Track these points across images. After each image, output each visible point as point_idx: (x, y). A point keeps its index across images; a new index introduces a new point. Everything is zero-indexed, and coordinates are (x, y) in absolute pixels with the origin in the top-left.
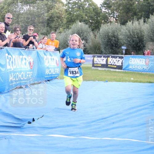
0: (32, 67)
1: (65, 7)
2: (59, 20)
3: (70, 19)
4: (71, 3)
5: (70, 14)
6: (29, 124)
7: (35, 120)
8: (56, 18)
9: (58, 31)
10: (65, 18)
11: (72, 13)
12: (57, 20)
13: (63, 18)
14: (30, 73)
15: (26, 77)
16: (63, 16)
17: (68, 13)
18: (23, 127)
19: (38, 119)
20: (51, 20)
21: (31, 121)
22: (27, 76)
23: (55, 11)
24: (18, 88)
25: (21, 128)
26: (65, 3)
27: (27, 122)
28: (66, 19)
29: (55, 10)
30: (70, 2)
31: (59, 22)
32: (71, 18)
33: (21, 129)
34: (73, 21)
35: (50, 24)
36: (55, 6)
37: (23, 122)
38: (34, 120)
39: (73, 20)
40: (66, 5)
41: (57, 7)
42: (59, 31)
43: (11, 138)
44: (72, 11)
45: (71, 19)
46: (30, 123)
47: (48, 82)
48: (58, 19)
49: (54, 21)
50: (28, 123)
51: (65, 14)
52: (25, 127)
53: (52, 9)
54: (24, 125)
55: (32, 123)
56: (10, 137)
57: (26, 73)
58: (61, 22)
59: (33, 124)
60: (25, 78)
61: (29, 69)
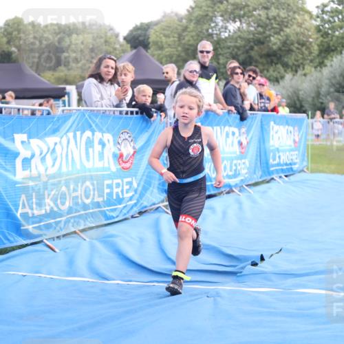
0: (243, 150)
1: (315, 20)
2: (304, 49)
3: (326, 45)
4: (328, 11)
5: (327, 34)
6: (253, 267)
7: (265, 257)
8: (296, 45)
9: (300, 72)
10: (315, 44)
11: (330, 32)
12: (298, 48)
13: (311, 43)
14: (239, 161)
15: (231, 171)
16: (311, 40)
17: (321, 33)
18: (241, 272)
19: (272, 256)
20: (285, 50)
21: (258, 261)
22: (234, 168)
23: (294, 30)
24: (226, 193)
25: (239, 274)
26: (315, 12)
27: (250, 262)
28: (318, 45)
29: (295, 27)
30: (326, 9)
31: (302, 52)
32: (329, 44)
33: (238, 276)
34: (333, 51)
35: (283, 59)
36: (295, 19)
37: (241, 263)
38: (262, 258)
39: (333, 48)
40: (318, 17)
41: (300, 21)
42: (304, 72)
43: (218, 296)
44: (329, 29)
45: (329, 47)
46: (254, 264)
47: (286, 179)
48: (300, 47)
49: (292, 51)
50: (252, 265)
51: (315, 36)
52: (245, 272)
53: (286, 26)
54: (243, 268)
55: (259, 265)
56: (218, 294)
57: (231, 163)
58: (306, 52)
59: (262, 266)
60: (230, 173)
61: (238, 153)
